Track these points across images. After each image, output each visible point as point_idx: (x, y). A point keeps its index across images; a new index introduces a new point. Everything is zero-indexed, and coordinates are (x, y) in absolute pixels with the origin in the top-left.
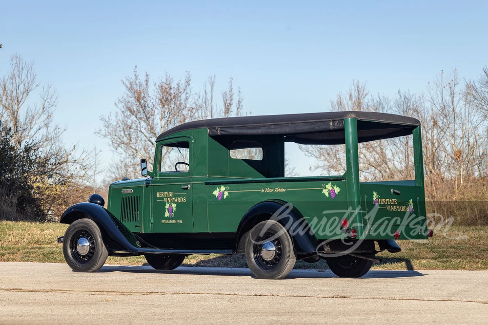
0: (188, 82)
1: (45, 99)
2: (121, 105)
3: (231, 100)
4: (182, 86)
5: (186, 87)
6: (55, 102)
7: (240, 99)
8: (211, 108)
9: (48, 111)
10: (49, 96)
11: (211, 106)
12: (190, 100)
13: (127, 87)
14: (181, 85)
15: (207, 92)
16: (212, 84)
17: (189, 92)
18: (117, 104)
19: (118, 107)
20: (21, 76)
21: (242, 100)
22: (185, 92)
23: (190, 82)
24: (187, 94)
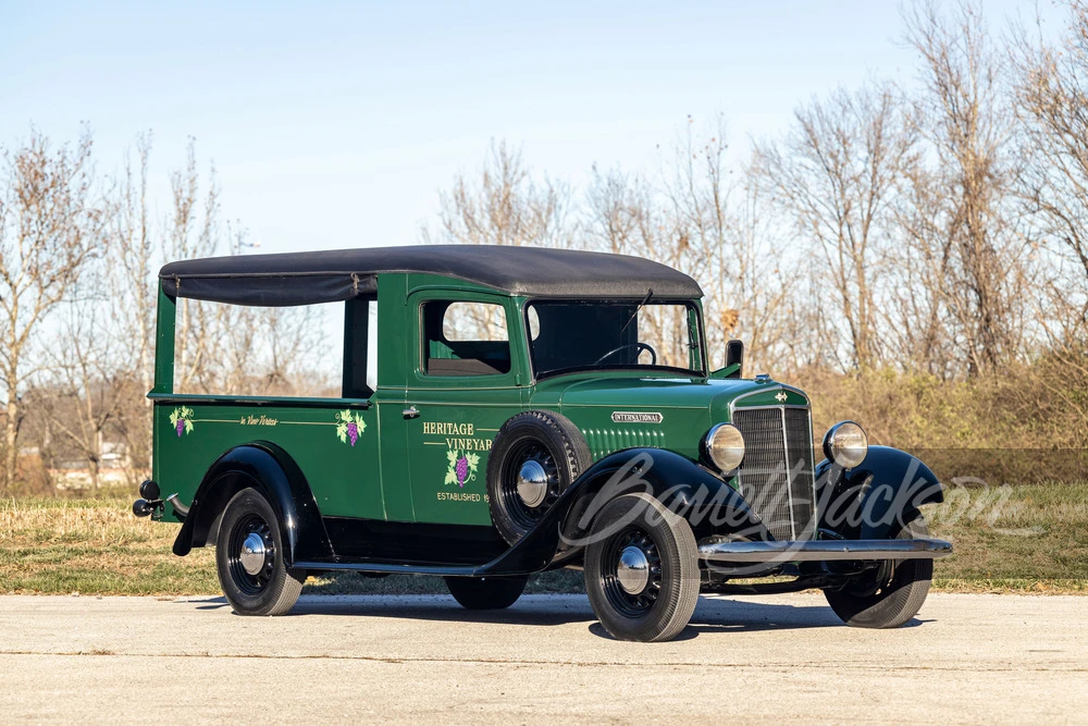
0: (86, 147)
3: (192, 191)
4: (73, 158)
5: (82, 159)
7: (214, 187)
8: (144, 211)
11: (143, 206)
12: (92, 190)
14: (68, 155)
15: (131, 171)
16: (145, 152)
17: (90, 174)
21: (220, 190)
22: (80, 172)
23: (92, 148)
24: (84, 176)
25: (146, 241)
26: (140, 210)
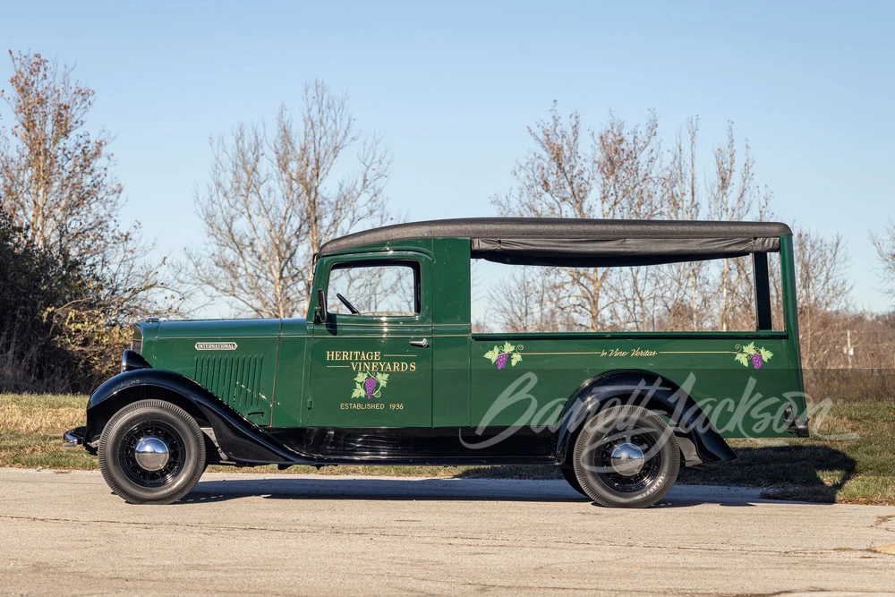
0: (653, 129)
1: (368, 163)
2: (523, 174)
3: (732, 163)
4: (642, 136)
5: (649, 138)
6: (386, 170)
7: (748, 160)
8: (693, 179)
9: (373, 187)
10: (377, 158)
11: (693, 175)
12: (657, 163)
13: (539, 140)
14: (638, 135)
15: (682, 148)
16: (694, 133)
17: (656, 149)
18: (517, 172)
19: (518, 179)
20: (325, 121)
21: (753, 162)
22: (649, 148)
23: (657, 130)
24: (652, 151)
25: (695, 203)
26: (691, 177)
